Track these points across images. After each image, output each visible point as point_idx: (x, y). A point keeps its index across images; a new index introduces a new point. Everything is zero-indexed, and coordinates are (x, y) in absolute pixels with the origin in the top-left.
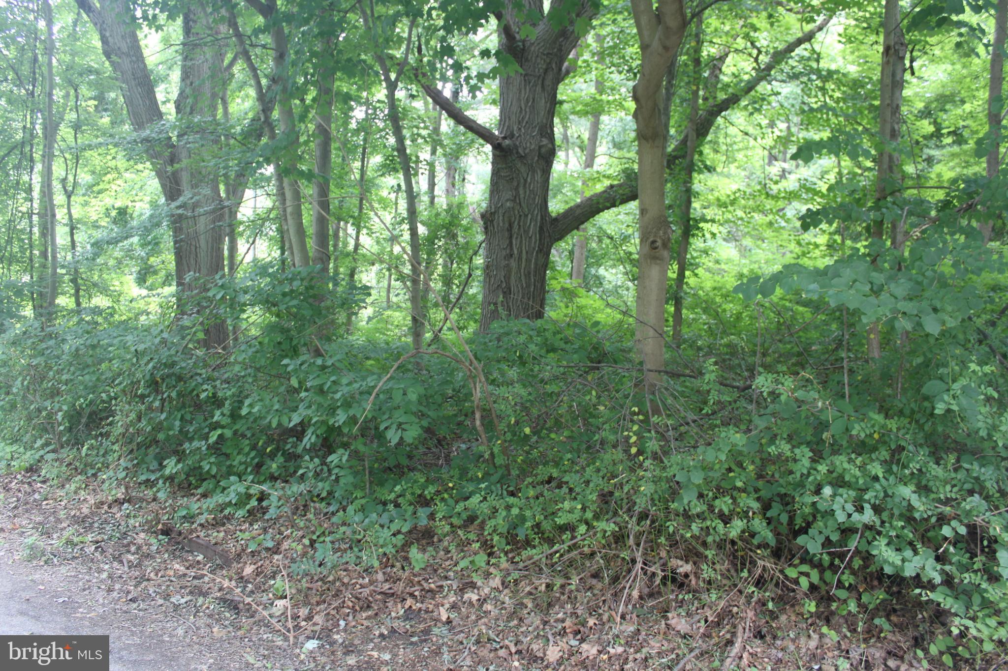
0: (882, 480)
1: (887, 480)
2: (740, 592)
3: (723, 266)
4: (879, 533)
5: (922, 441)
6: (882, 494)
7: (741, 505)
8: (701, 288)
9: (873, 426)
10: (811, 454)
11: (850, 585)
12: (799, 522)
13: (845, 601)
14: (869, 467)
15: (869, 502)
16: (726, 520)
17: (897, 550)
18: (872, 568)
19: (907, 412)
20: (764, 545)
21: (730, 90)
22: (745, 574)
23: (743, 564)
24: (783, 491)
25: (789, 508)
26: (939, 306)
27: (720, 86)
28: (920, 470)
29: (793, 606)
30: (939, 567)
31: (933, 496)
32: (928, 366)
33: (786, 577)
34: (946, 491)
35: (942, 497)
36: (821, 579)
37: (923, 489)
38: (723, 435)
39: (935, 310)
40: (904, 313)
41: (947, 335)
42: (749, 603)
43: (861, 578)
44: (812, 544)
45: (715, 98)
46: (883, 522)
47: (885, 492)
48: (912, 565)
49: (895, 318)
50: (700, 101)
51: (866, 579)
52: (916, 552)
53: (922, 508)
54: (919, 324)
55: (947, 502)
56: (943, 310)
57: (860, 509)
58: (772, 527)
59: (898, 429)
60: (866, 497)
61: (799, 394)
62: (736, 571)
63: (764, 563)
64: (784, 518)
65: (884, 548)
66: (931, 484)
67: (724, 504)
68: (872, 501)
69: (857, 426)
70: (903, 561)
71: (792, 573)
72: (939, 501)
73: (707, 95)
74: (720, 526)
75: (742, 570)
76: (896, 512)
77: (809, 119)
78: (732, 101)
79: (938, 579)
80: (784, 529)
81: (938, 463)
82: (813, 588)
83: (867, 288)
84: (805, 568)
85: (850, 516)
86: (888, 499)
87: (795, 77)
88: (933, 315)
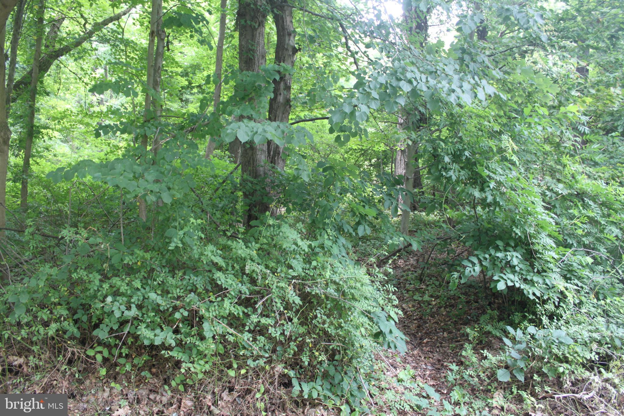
0: (142, 289)
1: (145, 289)
2: (58, 370)
3: (60, 158)
4: (141, 321)
5: (164, 264)
6: (142, 298)
7: (56, 313)
8: (43, 172)
9: (137, 258)
10: (100, 277)
11: (126, 355)
12: (94, 320)
13: (124, 365)
14: (133, 283)
15: (134, 303)
16: (46, 324)
17: (152, 330)
18: (139, 343)
19: (156, 248)
20: (72, 338)
21: (65, 43)
22: (61, 358)
23: (59, 352)
24: (84, 302)
25: (88, 312)
26: (171, 186)
27: (57, 39)
28: (163, 282)
29: (94, 373)
30: (174, 336)
31: (170, 295)
32: (168, 221)
33: (88, 356)
34: (177, 292)
35: (175, 296)
36: (110, 353)
37: (165, 292)
38: (41, 269)
39: (169, 189)
40: (152, 191)
41: (178, 203)
42: (64, 376)
43: (134, 349)
44: (102, 333)
45: (54, 46)
46: (143, 314)
47: (144, 296)
48: (159, 338)
49: (146, 194)
50: (43, 48)
51: (137, 349)
52: (162, 329)
53: (164, 304)
54: (160, 197)
55: (178, 298)
56: (173, 189)
57: (129, 308)
58: (77, 325)
59: (151, 258)
60: (132, 300)
61: (91, 240)
62: (55, 357)
63: (73, 348)
64: (85, 318)
65: (143, 330)
66: (169, 289)
67: (44, 315)
68: (136, 303)
69: (127, 258)
70: (155, 335)
71: (91, 353)
72: (174, 298)
73: (48, 43)
74: (42, 330)
75: (59, 356)
76: (150, 308)
77: (114, 68)
78: (65, 50)
79: (174, 344)
80: (85, 326)
81: (173, 278)
82: (105, 360)
83: (131, 176)
84: (99, 349)
85: (123, 312)
86: (146, 300)
87: (107, 41)
88: (168, 192)
